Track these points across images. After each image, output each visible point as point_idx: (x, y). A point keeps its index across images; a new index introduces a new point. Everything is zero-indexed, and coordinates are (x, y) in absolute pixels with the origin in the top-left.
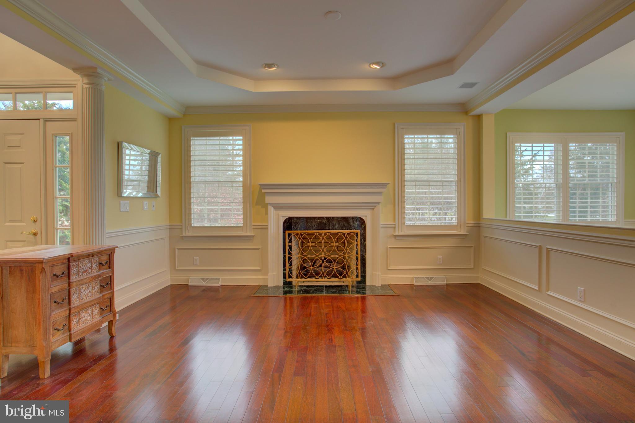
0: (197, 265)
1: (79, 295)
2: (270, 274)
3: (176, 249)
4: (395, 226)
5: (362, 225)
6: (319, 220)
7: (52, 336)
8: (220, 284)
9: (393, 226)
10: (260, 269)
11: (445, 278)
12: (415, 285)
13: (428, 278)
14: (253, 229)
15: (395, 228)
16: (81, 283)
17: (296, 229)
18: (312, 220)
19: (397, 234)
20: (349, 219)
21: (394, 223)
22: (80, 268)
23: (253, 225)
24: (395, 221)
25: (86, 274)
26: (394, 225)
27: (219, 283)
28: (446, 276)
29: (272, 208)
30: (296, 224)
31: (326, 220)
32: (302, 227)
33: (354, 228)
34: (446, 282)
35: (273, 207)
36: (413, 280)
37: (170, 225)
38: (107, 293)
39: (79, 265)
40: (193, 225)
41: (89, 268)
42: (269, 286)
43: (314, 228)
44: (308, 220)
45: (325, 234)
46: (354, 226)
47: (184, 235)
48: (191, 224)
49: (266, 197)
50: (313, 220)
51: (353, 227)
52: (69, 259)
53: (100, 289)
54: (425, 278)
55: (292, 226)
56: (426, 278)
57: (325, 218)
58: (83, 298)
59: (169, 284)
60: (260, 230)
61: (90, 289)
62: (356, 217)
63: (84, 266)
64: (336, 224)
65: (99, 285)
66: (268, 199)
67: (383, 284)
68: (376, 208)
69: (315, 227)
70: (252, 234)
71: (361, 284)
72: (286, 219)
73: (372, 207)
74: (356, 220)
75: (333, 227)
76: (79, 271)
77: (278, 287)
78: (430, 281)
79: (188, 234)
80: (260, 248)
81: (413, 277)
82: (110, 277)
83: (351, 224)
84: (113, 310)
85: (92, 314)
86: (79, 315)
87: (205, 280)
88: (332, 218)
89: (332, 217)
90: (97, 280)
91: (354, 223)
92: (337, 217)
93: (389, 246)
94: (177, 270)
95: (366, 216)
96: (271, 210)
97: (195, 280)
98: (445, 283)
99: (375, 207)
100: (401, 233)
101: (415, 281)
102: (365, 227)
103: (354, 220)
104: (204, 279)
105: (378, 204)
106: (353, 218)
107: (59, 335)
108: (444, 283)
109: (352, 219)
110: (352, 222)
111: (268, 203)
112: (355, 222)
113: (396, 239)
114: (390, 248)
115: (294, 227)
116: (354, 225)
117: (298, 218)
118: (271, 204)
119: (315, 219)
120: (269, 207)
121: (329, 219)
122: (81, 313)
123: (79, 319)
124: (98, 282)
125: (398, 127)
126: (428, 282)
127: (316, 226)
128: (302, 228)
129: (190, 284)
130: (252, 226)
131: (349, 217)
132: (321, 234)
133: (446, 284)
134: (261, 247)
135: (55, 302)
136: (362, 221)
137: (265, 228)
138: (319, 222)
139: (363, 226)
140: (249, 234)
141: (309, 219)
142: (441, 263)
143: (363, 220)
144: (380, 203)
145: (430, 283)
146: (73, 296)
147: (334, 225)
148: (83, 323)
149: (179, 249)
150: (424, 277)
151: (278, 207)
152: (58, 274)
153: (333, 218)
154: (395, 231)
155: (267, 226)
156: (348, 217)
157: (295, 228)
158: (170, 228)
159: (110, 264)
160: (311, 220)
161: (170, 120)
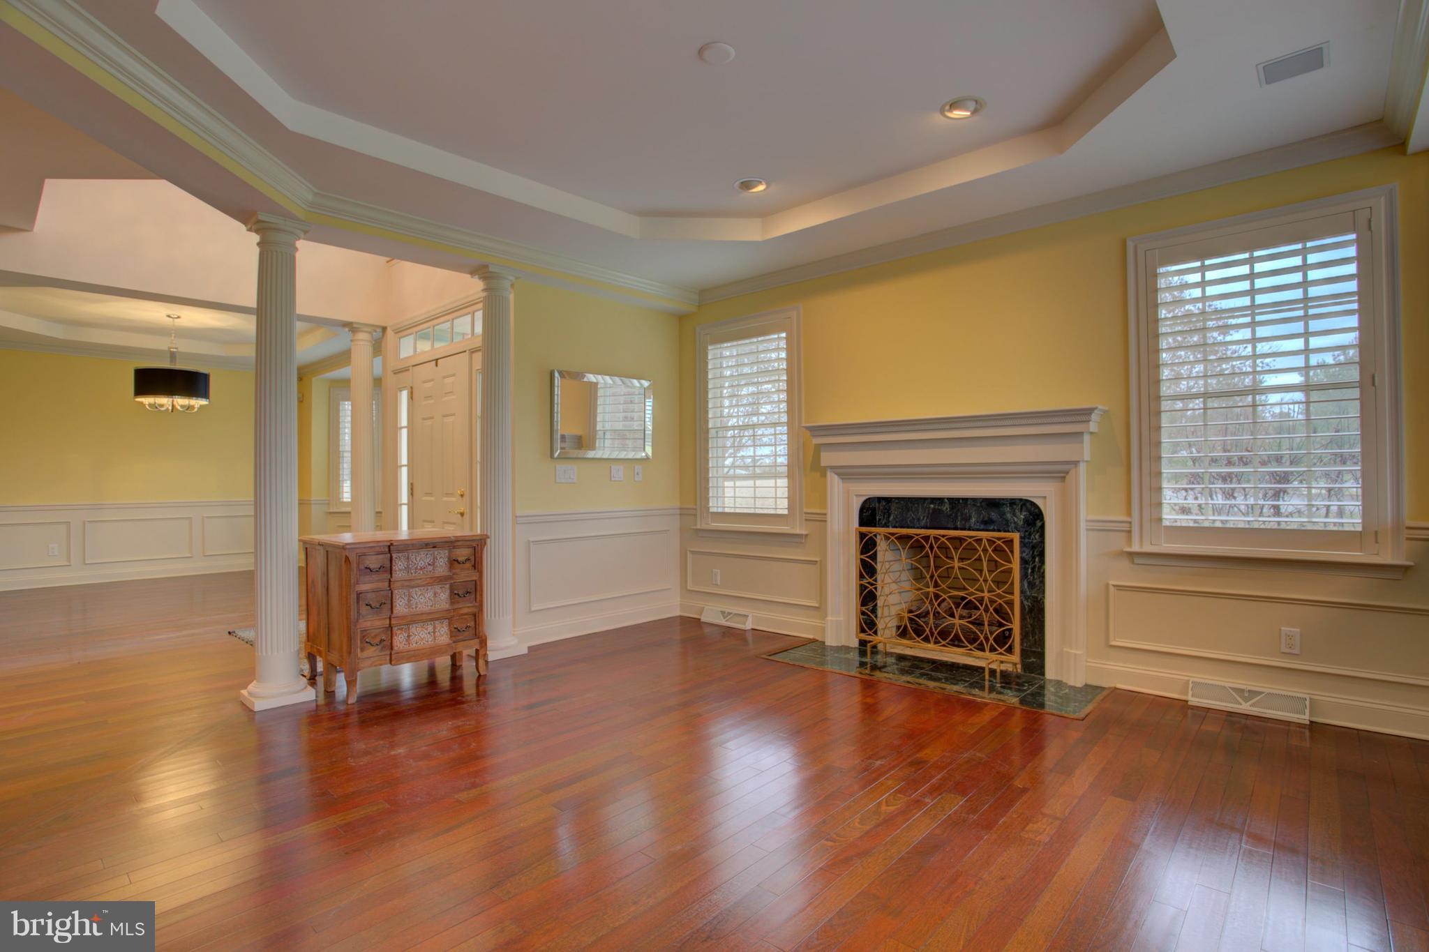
0: (717, 585)
1: (409, 601)
2: (829, 618)
3: (688, 553)
4: (1130, 527)
5: (1036, 520)
6: (932, 506)
7: (359, 650)
8: (749, 625)
9: (1125, 527)
10: (817, 605)
11: (1307, 703)
12: (1190, 703)
13: (1240, 691)
14: (806, 520)
15: (1129, 532)
16: (409, 584)
17: (885, 523)
18: (918, 504)
19: (1136, 548)
20: (1004, 504)
21: (1128, 519)
22: (410, 562)
23: (806, 513)
24: (1129, 513)
25: (423, 573)
26: (1127, 525)
27: (745, 624)
28: (1313, 697)
29: (836, 478)
30: (887, 513)
31: (946, 508)
32: (897, 520)
33: (1016, 528)
34: (1310, 717)
35: (838, 474)
36: (1188, 687)
37: (680, 509)
38: (466, 607)
39: (408, 558)
40: (711, 510)
41: (429, 564)
42: (826, 644)
43: (923, 523)
44: (909, 503)
45: (936, 539)
46: (1015, 523)
47: (699, 527)
48: (709, 508)
49: (822, 453)
50: (920, 506)
51: (1013, 525)
52: (389, 547)
53: (451, 599)
54: (1230, 690)
55: (877, 518)
56: (1233, 689)
57: (946, 500)
58: (416, 607)
59: (678, 613)
60: (818, 523)
61: (430, 594)
62: (1021, 500)
63: (418, 560)
64: (970, 517)
65: (448, 591)
66: (827, 458)
67: (1090, 682)
68: (1068, 477)
69: (924, 521)
70: (804, 532)
71: (1032, 673)
72: (866, 501)
73: (1060, 473)
74: (1021, 509)
75: (963, 522)
76: (408, 566)
77: (847, 649)
78: (1246, 702)
79: (705, 527)
80: (816, 561)
81: (1188, 681)
82: (474, 582)
83: (1009, 516)
84: (481, 634)
85: (434, 632)
86: (409, 630)
87: (726, 615)
88: (961, 501)
89: (963, 499)
90: (446, 584)
91: (1014, 515)
92: (974, 500)
93: (1111, 582)
94: (689, 590)
95: (1045, 498)
96: (834, 481)
97: (712, 614)
98: (1305, 718)
99: (1067, 473)
100: (1148, 548)
101: (1190, 693)
102: (1043, 527)
103: (1015, 506)
104: (724, 612)
105: (1073, 466)
106: (1013, 502)
107: (375, 651)
108: (1303, 717)
109: (1010, 503)
110: (1010, 513)
111: (826, 468)
112: (1017, 511)
113: (1133, 563)
114: (1114, 586)
115: (880, 520)
116: (1016, 519)
117: (888, 500)
118: (832, 468)
119: (924, 503)
120: (829, 474)
121: (954, 502)
122: (413, 627)
123: (409, 636)
124: (448, 586)
125: (1136, 247)
126: (1241, 704)
127: (925, 518)
128: (897, 522)
129: (704, 619)
130: (804, 515)
131: (1003, 499)
132: (926, 538)
133: (1308, 723)
134: (818, 559)
135: (367, 605)
136: (1036, 511)
137: (822, 519)
138: (934, 509)
139: (1039, 524)
140: (798, 531)
141: (911, 503)
142: (1297, 651)
143: (1038, 507)
144: (1078, 462)
145: (1245, 707)
146: (398, 601)
147: (967, 519)
148: (416, 643)
149: (693, 552)
150: (1227, 685)
151: (847, 474)
152: (372, 567)
153: (965, 500)
154: (1129, 540)
155: (825, 514)
156: (1000, 499)
157: (883, 523)
158: (681, 514)
159: (476, 563)
160: (916, 505)
161: (681, 319)
